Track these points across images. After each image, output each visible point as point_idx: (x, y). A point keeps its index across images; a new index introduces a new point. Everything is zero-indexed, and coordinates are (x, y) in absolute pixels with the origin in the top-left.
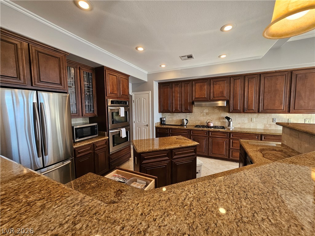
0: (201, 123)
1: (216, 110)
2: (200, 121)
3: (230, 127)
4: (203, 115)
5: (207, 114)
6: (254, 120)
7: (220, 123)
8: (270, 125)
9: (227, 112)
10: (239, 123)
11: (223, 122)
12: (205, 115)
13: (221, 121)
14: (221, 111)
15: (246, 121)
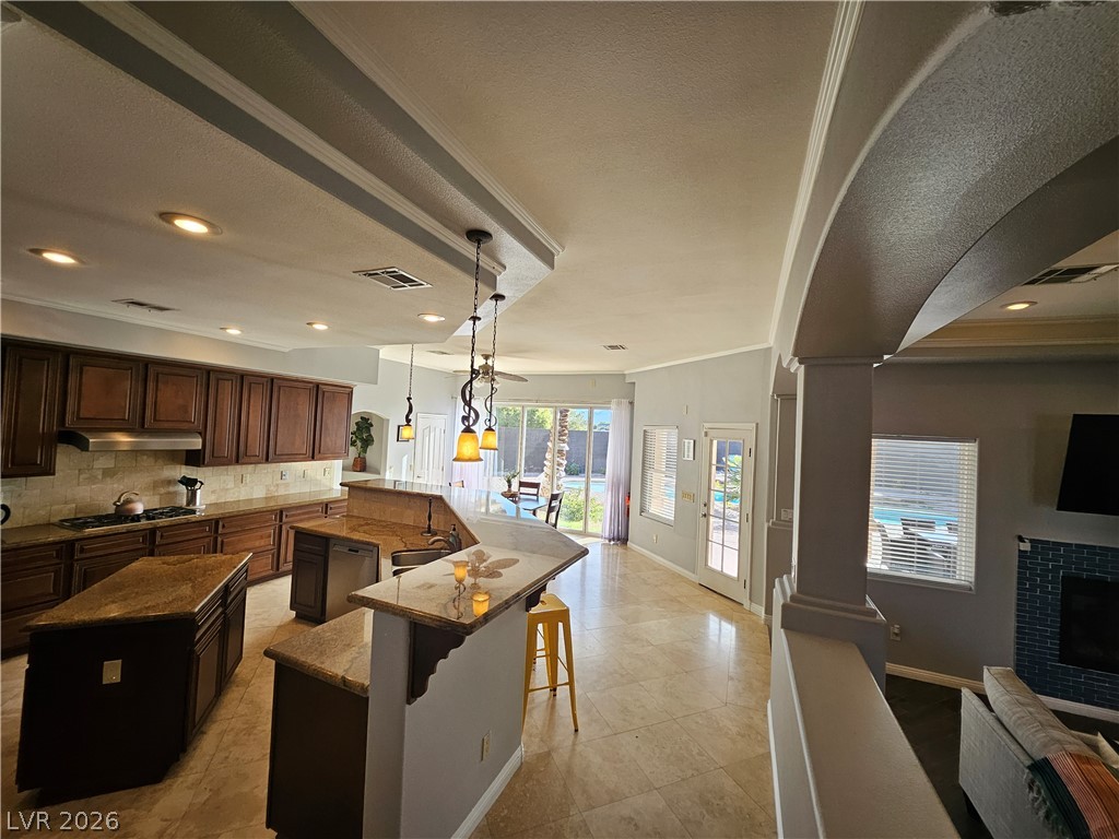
0: (77, 510)
1: (145, 457)
2: (73, 501)
3: (195, 504)
4: (92, 480)
5: (108, 473)
6: (248, 478)
7: (157, 498)
8: (277, 485)
9: (181, 464)
10: (213, 492)
11: (169, 493)
12: (100, 477)
13: (162, 491)
14: (160, 461)
15: (231, 485)
